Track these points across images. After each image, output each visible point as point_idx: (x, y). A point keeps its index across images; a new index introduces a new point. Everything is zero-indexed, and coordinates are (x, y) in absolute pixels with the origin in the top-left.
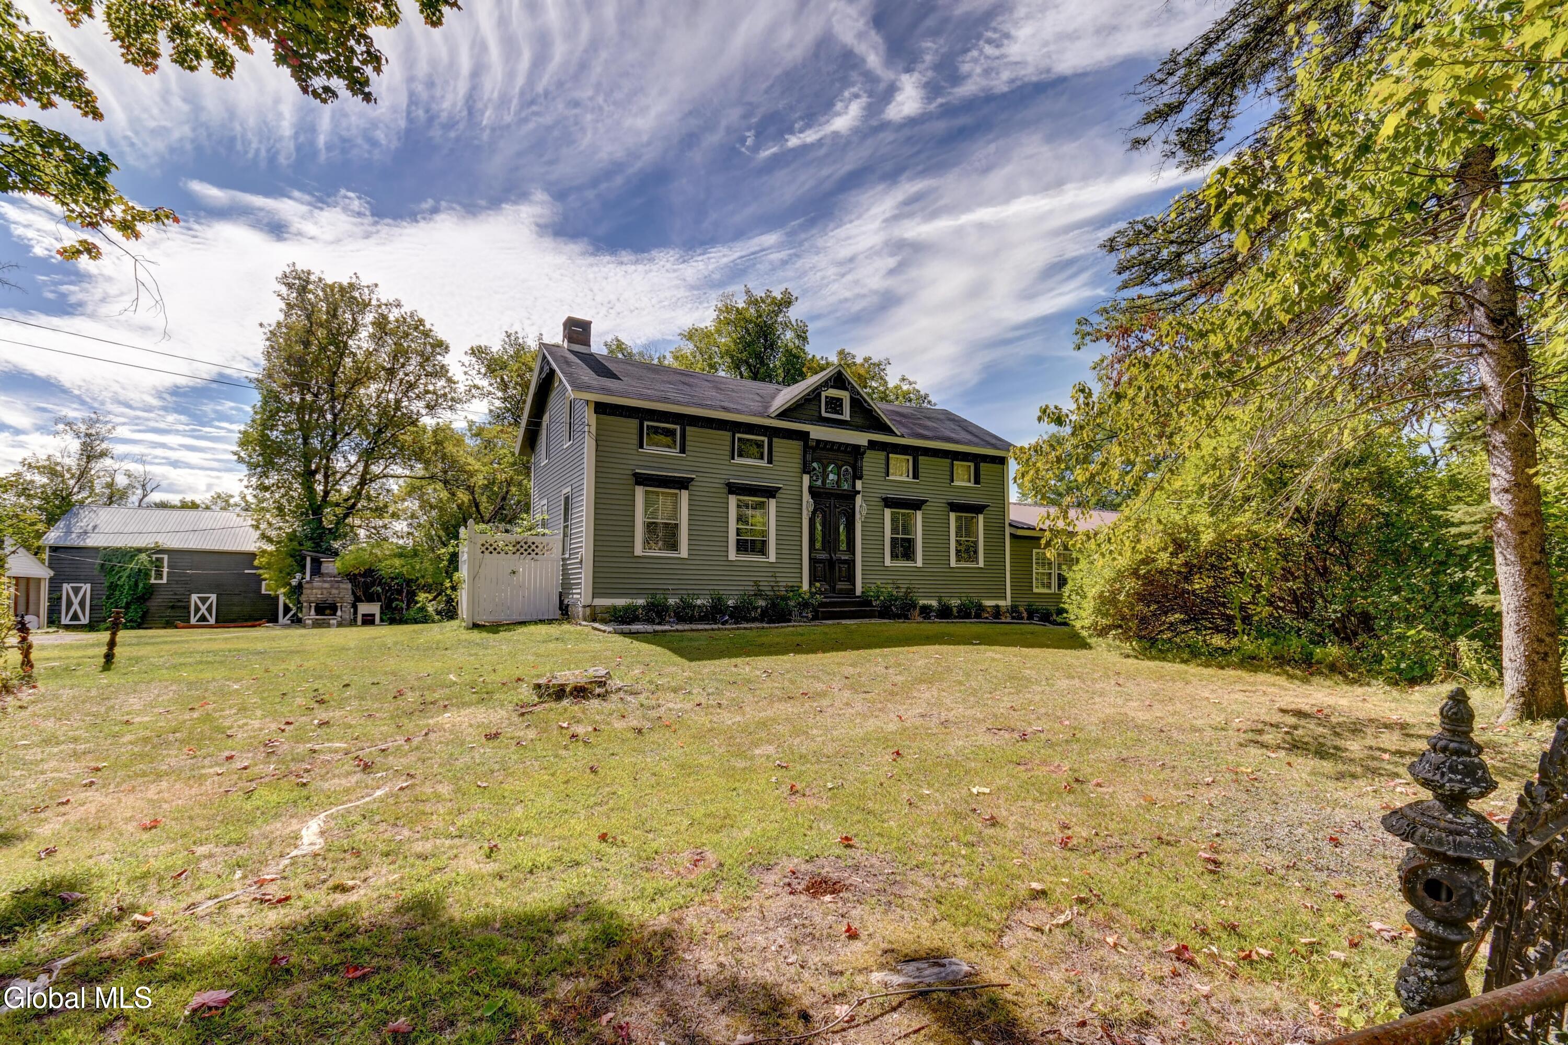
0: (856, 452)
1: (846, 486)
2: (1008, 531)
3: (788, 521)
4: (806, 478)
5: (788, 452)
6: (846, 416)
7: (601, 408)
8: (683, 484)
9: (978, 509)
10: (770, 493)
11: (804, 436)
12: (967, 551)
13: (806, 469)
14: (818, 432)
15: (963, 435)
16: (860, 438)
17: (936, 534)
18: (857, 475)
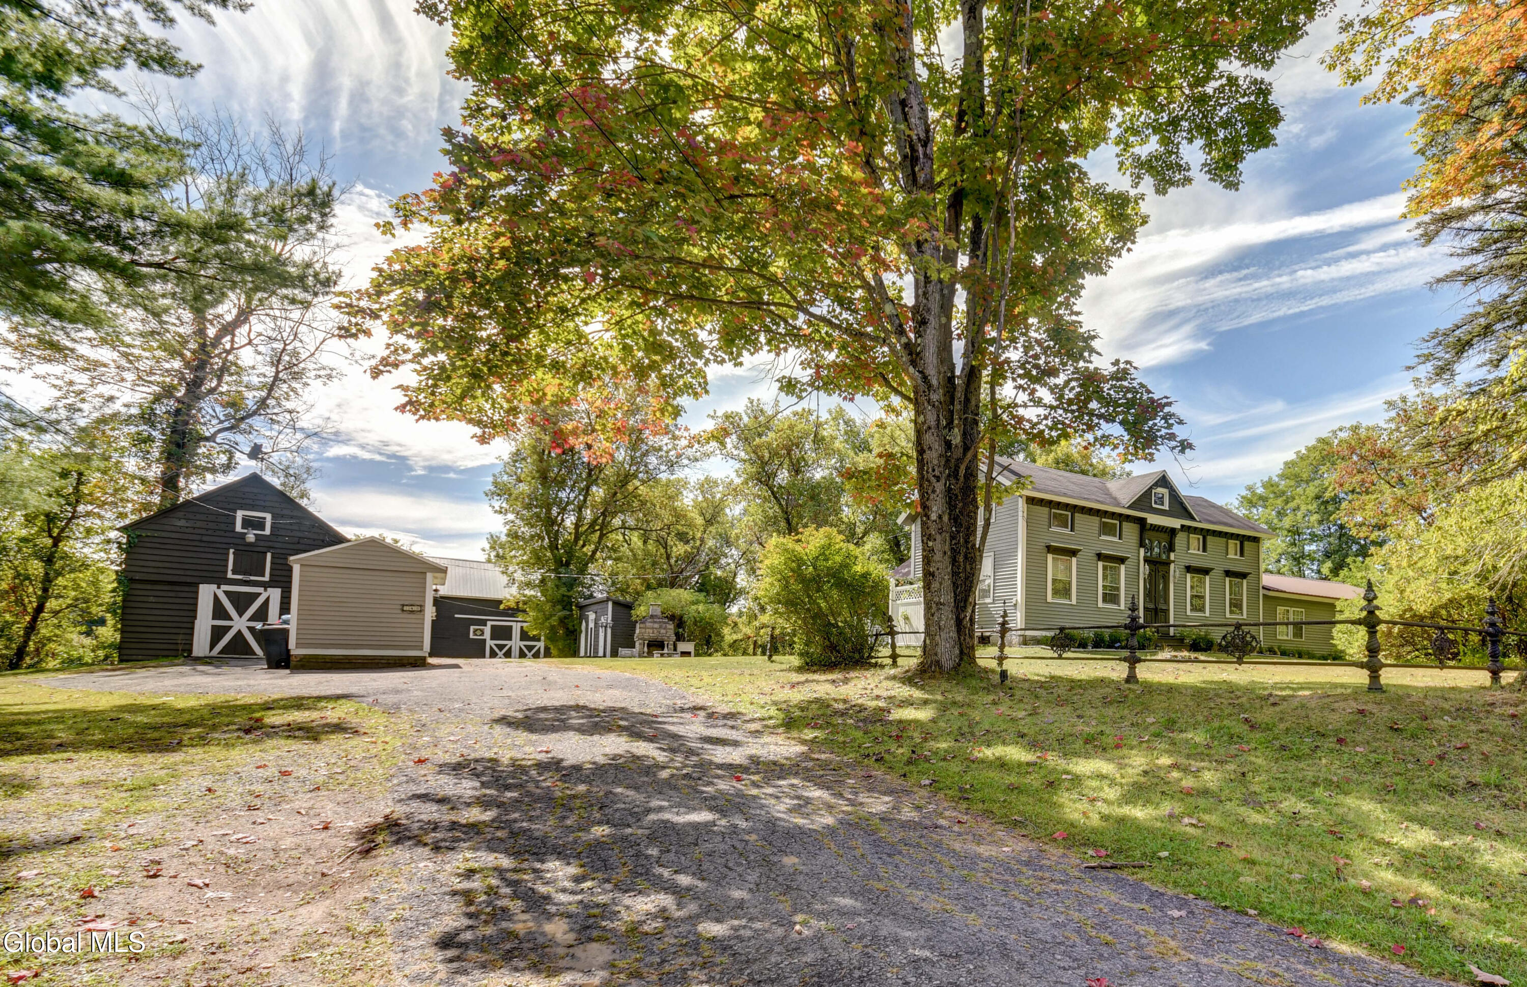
0: (1173, 532)
1: (1164, 557)
2: (1262, 592)
3: (1133, 579)
4: (1142, 551)
5: (1131, 531)
6: (1166, 507)
7: (1031, 501)
8: (1073, 553)
9: (1244, 576)
10: (1122, 560)
11: (1142, 522)
12: (1236, 605)
13: (1142, 544)
14: (1153, 519)
15: (1230, 521)
16: (1176, 523)
17: (1217, 592)
18: (1171, 548)
